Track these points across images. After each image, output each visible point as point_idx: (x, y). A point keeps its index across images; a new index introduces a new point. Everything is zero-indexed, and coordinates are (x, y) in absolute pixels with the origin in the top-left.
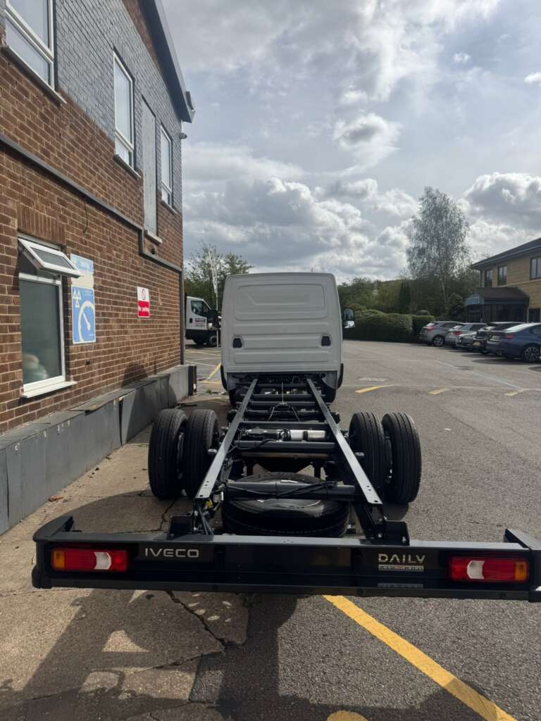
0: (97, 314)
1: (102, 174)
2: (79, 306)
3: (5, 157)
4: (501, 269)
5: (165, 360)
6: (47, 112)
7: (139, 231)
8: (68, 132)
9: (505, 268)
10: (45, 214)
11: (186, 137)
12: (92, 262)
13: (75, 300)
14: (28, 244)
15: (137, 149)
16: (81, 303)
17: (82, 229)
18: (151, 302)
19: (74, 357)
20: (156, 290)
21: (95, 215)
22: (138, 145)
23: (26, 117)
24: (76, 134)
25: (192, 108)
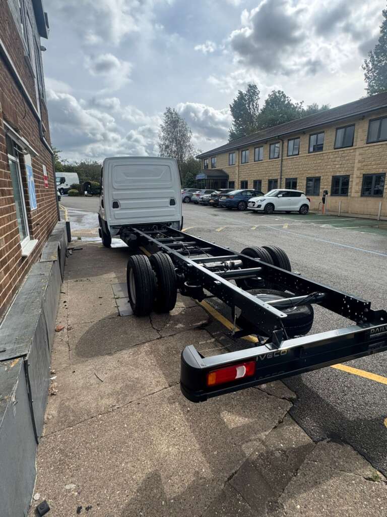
0: (35, 186)
2: (29, 180)
4: (213, 159)
7: (39, 121)
9: (216, 159)
11: (45, 50)
13: (28, 175)
16: (30, 177)
17: (22, 116)
20: (47, 167)
25: (48, 27)
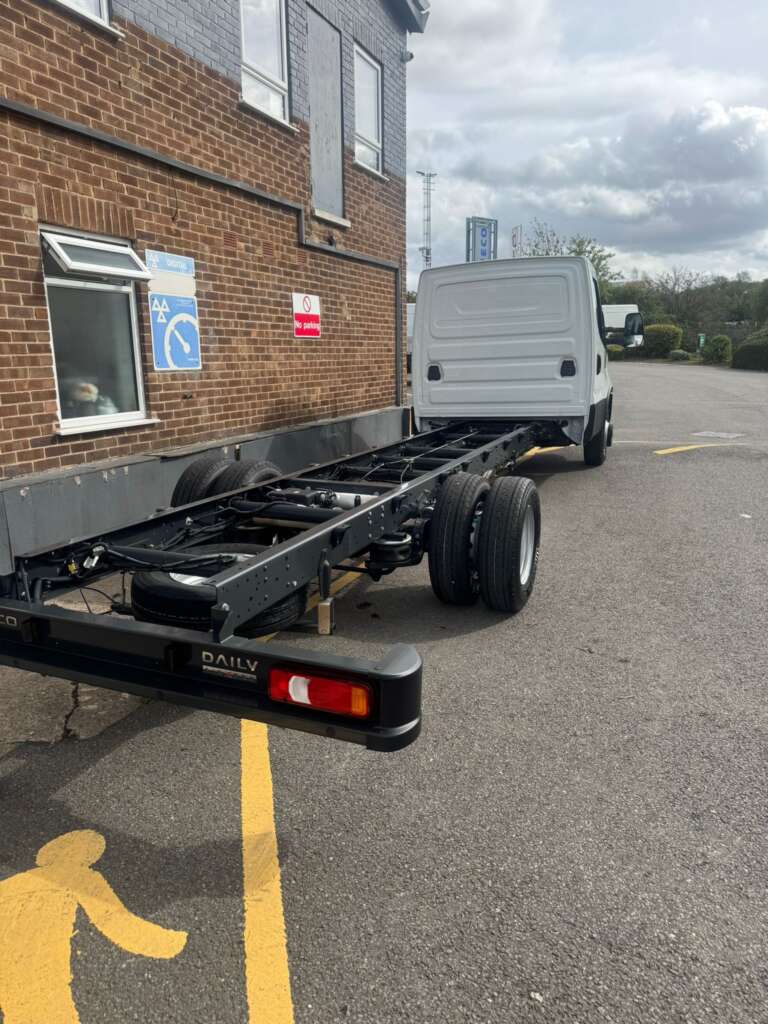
0: (204, 332)
1: (212, 133)
2: (164, 321)
3: (9, 125)
5: (357, 398)
6: (90, 53)
7: (298, 212)
8: (136, 78)
10: (92, 197)
12: (191, 261)
13: (156, 314)
14: (53, 239)
15: (294, 88)
16: (169, 317)
17: (171, 214)
18: (326, 316)
19: (156, 388)
20: (337, 297)
21: (199, 192)
22: (295, 82)
23: (48, 65)
24: (152, 78)
